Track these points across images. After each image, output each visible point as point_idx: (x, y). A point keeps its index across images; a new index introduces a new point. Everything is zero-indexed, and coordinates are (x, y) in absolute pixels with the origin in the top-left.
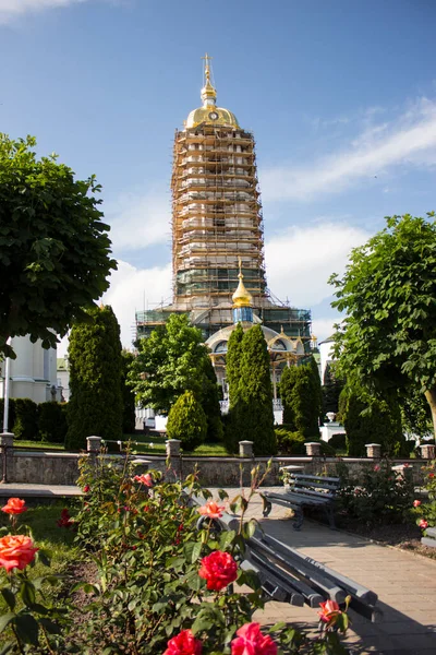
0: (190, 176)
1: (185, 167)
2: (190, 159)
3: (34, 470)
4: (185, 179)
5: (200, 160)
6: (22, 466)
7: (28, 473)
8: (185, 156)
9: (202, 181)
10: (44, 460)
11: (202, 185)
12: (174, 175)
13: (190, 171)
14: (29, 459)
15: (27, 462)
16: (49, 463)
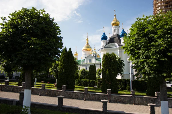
0: (160, 10)
1: (158, 7)
2: (159, 4)
3: (141, 101)
4: (158, 11)
5: (163, 4)
6: (138, 100)
7: (139, 102)
8: (157, 4)
9: (164, 10)
10: (143, 98)
11: (164, 12)
12: (154, 10)
13: (160, 8)
14: (139, 98)
15: (139, 99)
16: (145, 100)
